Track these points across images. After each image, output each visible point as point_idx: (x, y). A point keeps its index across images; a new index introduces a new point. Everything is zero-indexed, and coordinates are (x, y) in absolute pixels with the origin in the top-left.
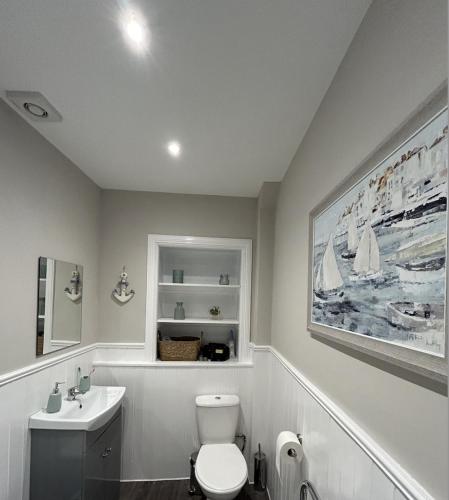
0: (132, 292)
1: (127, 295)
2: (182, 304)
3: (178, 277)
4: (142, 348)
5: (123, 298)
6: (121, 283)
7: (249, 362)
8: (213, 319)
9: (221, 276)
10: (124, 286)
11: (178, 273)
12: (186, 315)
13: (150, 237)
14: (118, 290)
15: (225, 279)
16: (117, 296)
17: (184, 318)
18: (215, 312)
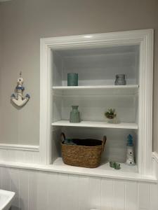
0: (28, 96)
1: (23, 99)
2: (77, 107)
3: (72, 80)
4: (36, 151)
5: (20, 102)
6: (17, 88)
7: (152, 177)
8: (110, 122)
9: (117, 77)
10: (20, 91)
11: (73, 76)
12: (82, 117)
13: (42, 41)
14: (16, 95)
15: (121, 79)
16: (14, 100)
17: (79, 121)
18: (110, 115)
